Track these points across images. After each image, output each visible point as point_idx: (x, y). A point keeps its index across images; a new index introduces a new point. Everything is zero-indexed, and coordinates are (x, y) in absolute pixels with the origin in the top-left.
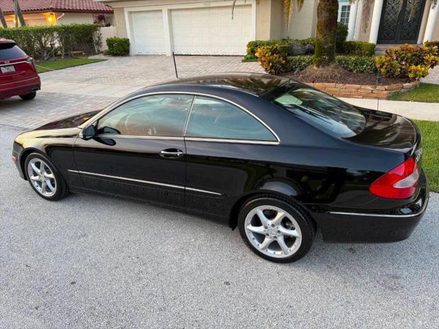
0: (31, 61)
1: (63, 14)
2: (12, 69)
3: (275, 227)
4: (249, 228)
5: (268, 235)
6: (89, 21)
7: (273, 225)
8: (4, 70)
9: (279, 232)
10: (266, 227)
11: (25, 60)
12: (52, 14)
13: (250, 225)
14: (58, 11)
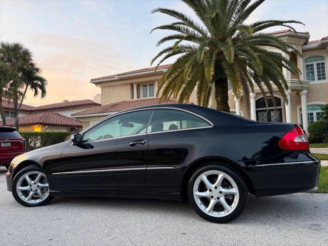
0: (24, 141)
1: (47, 126)
2: (9, 145)
3: (218, 189)
4: (197, 193)
5: (212, 197)
6: (64, 131)
7: (216, 188)
8: (3, 145)
9: (221, 192)
10: (210, 191)
11: (20, 139)
12: (39, 126)
13: (198, 192)
14: (43, 124)
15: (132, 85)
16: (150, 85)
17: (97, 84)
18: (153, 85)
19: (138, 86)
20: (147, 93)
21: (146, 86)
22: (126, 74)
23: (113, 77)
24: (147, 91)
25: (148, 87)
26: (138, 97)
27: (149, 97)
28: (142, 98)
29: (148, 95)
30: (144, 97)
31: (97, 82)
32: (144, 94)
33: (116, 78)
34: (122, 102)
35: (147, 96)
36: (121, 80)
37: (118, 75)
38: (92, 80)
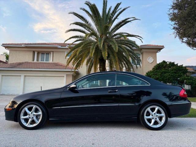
15: (34, 52)
16: (46, 54)
17: (6, 47)
18: (49, 54)
19: (38, 53)
20: (44, 59)
21: (44, 54)
22: (31, 44)
23: (21, 44)
24: (44, 57)
25: (45, 55)
26: (37, 60)
27: (45, 62)
28: (40, 61)
29: (45, 60)
30: (41, 61)
31: (7, 46)
32: (42, 59)
33: (23, 46)
34: (25, 62)
35: (43, 61)
36: (26, 47)
37: (25, 44)
38: (3, 44)
